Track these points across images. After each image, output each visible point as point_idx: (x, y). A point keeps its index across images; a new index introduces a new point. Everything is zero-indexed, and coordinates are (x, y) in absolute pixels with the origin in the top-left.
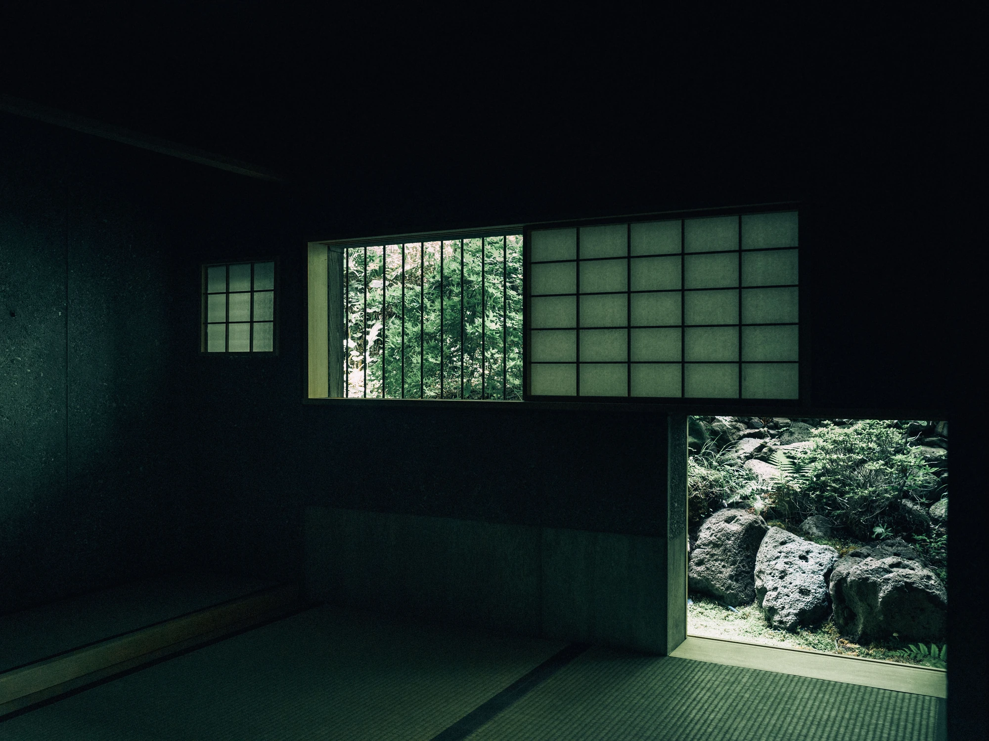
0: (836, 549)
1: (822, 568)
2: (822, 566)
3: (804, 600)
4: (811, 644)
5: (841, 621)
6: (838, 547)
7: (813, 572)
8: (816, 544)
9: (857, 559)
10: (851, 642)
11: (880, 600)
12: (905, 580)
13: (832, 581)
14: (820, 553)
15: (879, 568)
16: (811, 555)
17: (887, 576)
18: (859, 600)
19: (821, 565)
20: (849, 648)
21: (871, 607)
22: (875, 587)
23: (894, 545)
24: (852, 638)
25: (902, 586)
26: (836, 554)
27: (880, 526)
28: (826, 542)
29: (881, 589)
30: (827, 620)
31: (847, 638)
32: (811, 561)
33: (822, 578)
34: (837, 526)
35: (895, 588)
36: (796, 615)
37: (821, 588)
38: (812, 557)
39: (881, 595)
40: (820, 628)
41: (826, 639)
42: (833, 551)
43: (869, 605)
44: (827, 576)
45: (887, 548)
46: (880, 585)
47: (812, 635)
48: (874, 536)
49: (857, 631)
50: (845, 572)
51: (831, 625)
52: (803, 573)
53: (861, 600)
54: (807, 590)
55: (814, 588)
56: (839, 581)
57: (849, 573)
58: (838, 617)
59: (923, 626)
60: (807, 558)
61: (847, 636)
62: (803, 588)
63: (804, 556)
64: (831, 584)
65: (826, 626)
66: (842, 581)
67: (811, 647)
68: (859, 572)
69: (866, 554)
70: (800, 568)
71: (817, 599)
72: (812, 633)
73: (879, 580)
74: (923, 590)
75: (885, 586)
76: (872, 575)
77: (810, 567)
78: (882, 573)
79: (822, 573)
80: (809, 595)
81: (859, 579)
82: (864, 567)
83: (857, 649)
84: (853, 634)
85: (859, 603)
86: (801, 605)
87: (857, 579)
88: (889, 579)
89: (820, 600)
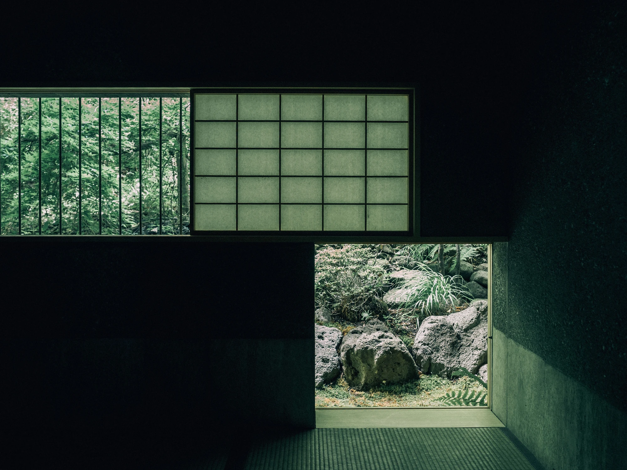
0: (339, 329)
1: (334, 343)
2: (334, 342)
3: (326, 366)
4: (334, 395)
5: (350, 377)
6: (340, 328)
7: (329, 347)
8: (327, 327)
9: (356, 335)
10: (358, 391)
11: (376, 361)
12: (390, 346)
13: (343, 351)
14: (330, 333)
15: (373, 340)
16: (325, 335)
17: (379, 345)
18: (362, 362)
19: (332, 341)
20: (358, 395)
21: (370, 366)
22: (372, 353)
23: (375, 323)
24: (358, 387)
25: (389, 350)
26: (340, 333)
27: (365, 312)
28: (332, 325)
29: (376, 353)
30: (340, 377)
31: (355, 388)
32: (326, 339)
33: (335, 350)
34: (334, 313)
35: (385, 352)
36: (322, 377)
37: (335, 357)
38: (326, 336)
39: (376, 357)
40: (337, 384)
41: (343, 391)
42: (338, 331)
43: (369, 365)
44: (338, 348)
45: (371, 326)
46: (375, 351)
47: (333, 389)
48: (363, 318)
49: (360, 383)
50: (353, 345)
51: (343, 380)
52: (322, 348)
53: (363, 362)
54: (327, 359)
55: (331, 357)
56: (348, 351)
57: (355, 345)
58: (348, 375)
59: (399, 374)
60: (323, 337)
61: (354, 386)
62: (324, 358)
63: (321, 336)
64: (343, 354)
65: (340, 382)
66: (350, 351)
67: (334, 398)
68: (362, 344)
69: (361, 331)
70: (320, 344)
71: (334, 364)
72: (333, 387)
73: (374, 348)
74: (400, 351)
75: (379, 352)
76: (369, 344)
77: (326, 343)
78: (375, 343)
79: (335, 346)
80: (328, 362)
81: (363, 348)
82: (364, 340)
83: (364, 394)
84: (358, 385)
85: (362, 364)
86: (324, 370)
87: (361, 349)
88: (381, 347)
89: (336, 365)
